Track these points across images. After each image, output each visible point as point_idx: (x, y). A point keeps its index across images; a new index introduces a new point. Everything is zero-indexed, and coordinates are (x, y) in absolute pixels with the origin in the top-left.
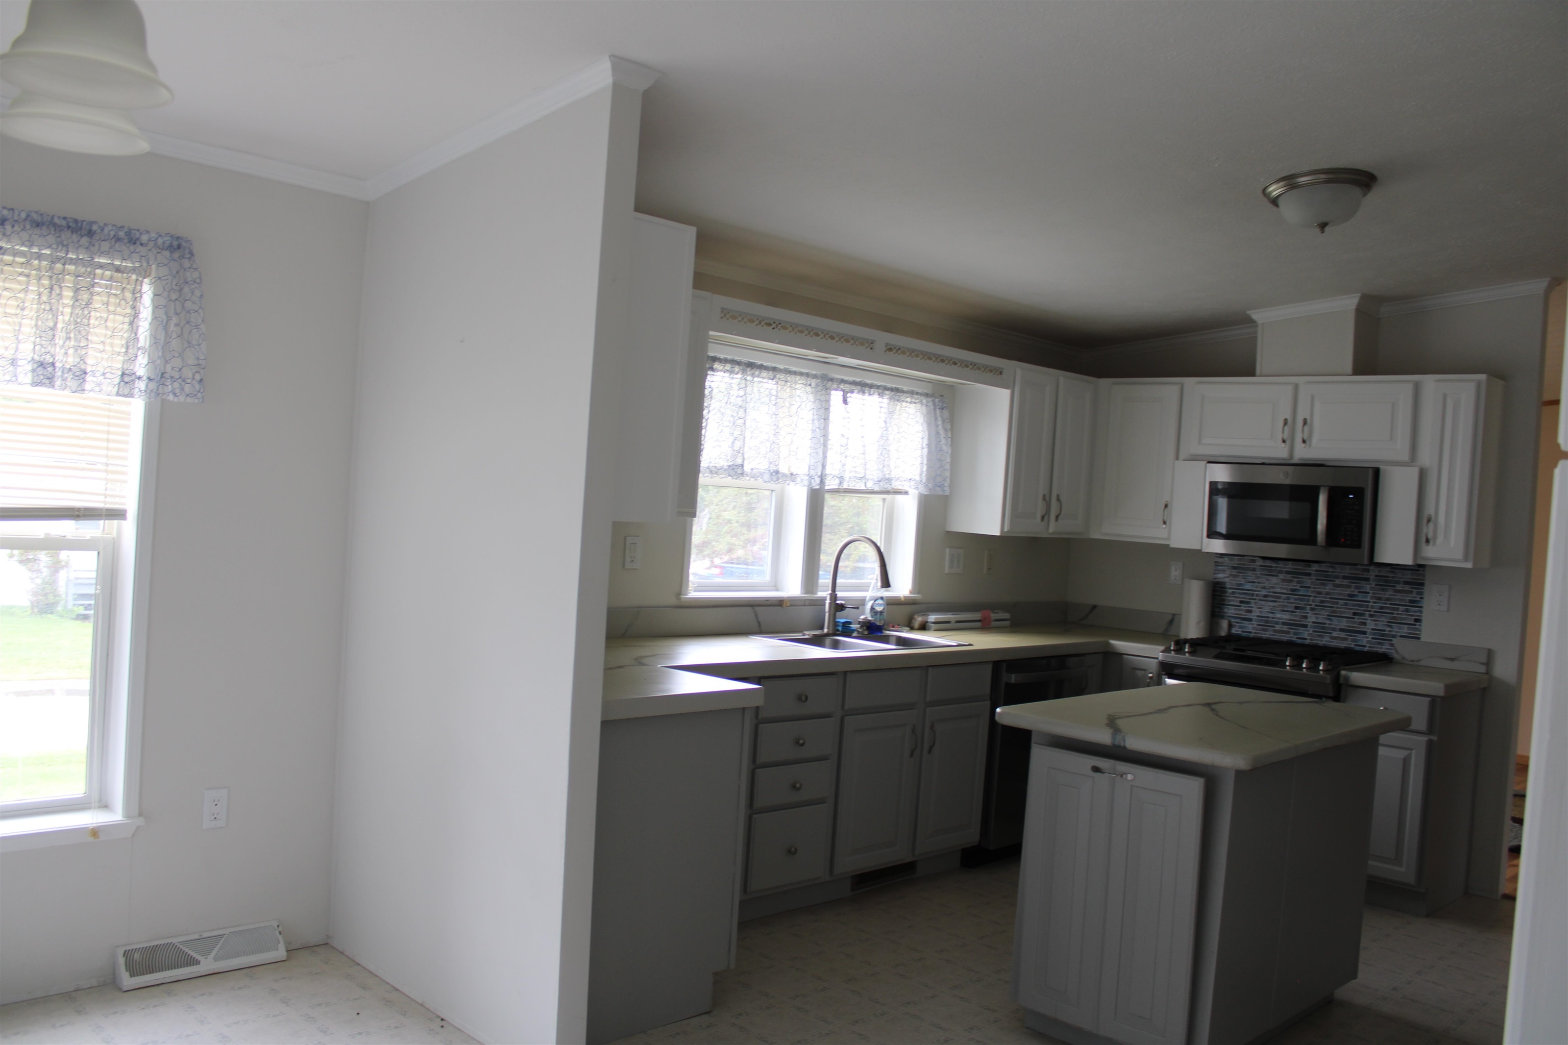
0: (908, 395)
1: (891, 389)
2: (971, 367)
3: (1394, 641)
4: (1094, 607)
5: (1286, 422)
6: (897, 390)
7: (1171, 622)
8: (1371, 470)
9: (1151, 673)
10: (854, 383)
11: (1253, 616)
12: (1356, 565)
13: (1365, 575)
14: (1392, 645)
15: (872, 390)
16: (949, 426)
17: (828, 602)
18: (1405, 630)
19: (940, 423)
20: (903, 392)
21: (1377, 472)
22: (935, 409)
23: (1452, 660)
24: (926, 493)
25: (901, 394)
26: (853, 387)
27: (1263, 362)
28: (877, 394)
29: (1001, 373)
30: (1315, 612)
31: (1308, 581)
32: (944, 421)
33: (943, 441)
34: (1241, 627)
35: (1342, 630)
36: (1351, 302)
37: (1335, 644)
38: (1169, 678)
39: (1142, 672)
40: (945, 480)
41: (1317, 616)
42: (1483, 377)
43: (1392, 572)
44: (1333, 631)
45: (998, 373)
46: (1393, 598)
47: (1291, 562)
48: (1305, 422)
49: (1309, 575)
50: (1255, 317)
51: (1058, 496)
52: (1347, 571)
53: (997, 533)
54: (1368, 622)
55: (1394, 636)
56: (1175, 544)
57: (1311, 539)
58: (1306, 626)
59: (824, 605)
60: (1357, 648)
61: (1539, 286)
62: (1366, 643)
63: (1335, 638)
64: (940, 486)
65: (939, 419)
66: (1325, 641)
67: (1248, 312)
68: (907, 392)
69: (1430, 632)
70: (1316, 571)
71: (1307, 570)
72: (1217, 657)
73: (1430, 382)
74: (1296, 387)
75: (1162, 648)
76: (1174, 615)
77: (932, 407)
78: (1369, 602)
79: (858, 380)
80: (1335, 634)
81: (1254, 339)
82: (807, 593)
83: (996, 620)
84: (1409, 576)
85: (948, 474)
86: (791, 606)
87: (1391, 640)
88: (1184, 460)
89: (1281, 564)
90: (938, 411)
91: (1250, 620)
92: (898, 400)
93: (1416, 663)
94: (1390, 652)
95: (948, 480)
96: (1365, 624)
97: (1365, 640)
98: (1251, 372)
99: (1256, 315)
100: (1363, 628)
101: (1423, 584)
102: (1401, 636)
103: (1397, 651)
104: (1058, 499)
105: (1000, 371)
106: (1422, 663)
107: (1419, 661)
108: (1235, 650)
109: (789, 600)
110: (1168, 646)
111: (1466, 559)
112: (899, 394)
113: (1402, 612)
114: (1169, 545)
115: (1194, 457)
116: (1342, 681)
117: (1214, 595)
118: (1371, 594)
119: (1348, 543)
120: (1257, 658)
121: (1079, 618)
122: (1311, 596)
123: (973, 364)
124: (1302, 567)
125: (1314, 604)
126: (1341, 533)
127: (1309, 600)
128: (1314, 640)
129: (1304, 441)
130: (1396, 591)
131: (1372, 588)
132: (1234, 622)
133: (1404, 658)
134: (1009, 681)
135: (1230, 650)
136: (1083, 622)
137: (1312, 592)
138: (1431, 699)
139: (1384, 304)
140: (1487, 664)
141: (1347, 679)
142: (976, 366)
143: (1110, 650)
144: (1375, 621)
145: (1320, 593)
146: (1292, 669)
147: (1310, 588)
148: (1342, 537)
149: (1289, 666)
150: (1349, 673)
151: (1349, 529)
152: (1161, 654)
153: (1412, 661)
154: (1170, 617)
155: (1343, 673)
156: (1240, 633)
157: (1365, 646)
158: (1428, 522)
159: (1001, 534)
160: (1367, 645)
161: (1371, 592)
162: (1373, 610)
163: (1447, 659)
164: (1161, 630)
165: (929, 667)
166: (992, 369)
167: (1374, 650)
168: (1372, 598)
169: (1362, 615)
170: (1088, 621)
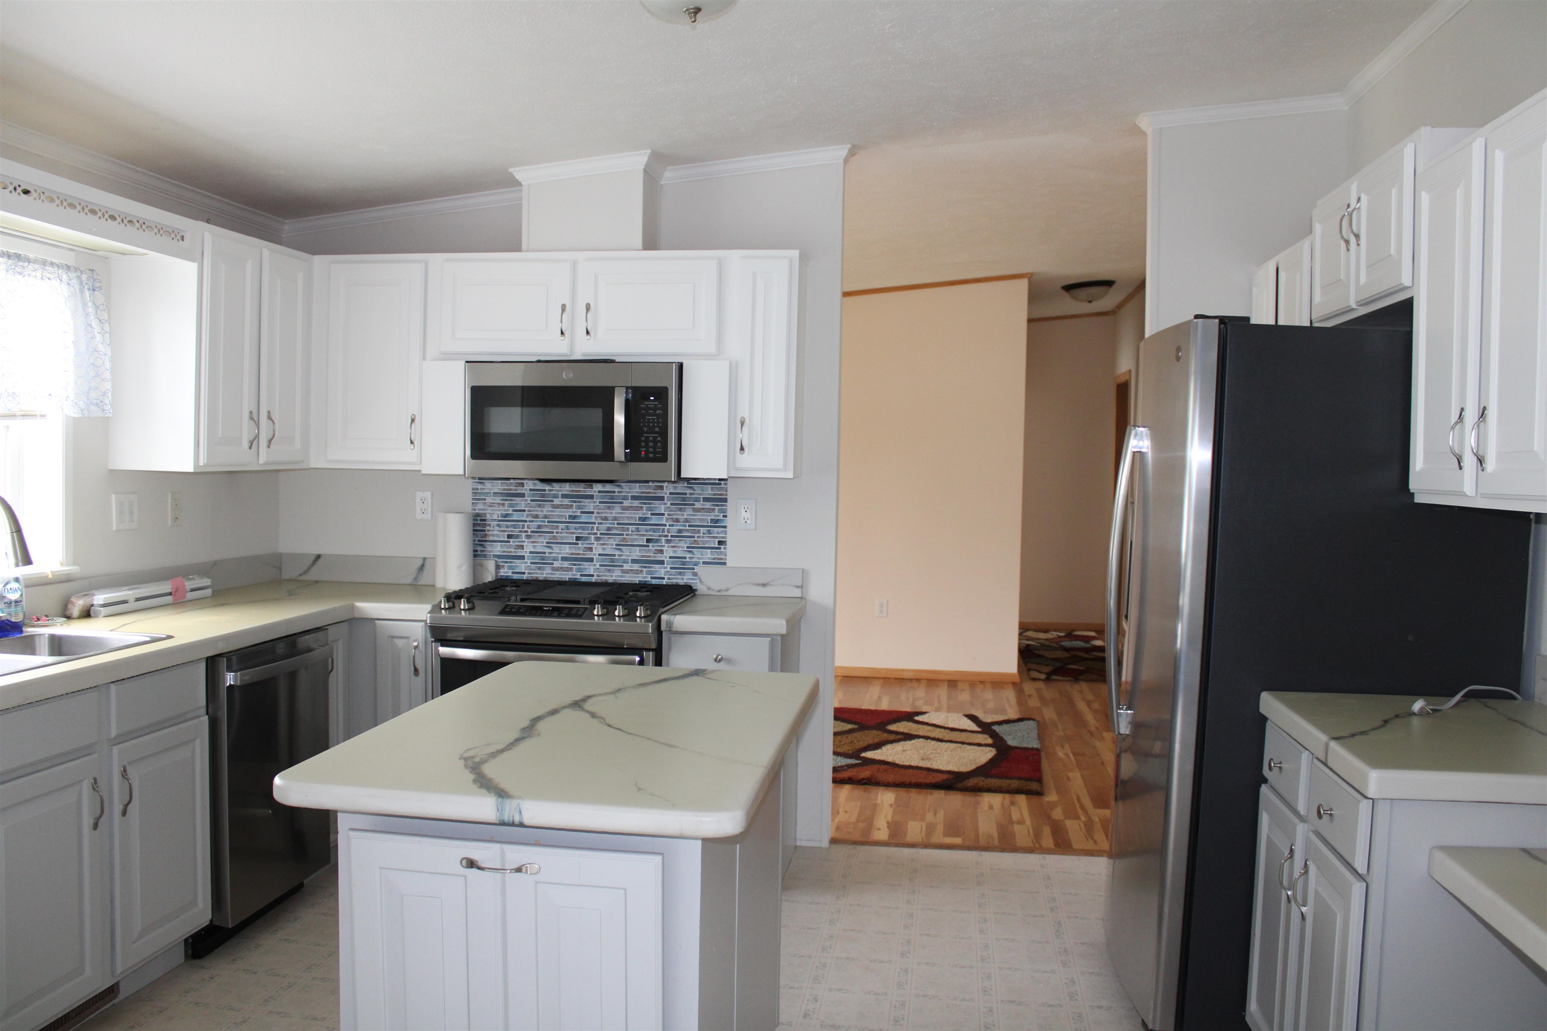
0: (36, 266)
2: (138, 225)
3: (697, 569)
4: (318, 557)
5: (564, 308)
6: (18, 257)
7: (422, 568)
8: (673, 365)
9: (415, 641)
11: (525, 552)
13: (659, 493)
14: (695, 574)
16: (106, 317)
18: (708, 555)
19: (91, 310)
20: (28, 260)
21: (681, 366)
22: (82, 291)
23: (764, 585)
24: (76, 416)
25: (26, 264)
27: (530, 233)
29: (183, 238)
30: (601, 542)
31: (590, 505)
32: (97, 308)
33: (99, 338)
34: (510, 568)
35: (634, 561)
36: (638, 160)
38: (442, 646)
39: (405, 641)
40: (104, 394)
41: (604, 546)
42: (795, 253)
43: (690, 487)
44: (624, 563)
45: (178, 237)
46: (694, 519)
47: (568, 484)
48: (588, 307)
49: (591, 497)
50: (518, 176)
51: (269, 412)
52: (637, 489)
53: (191, 469)
54: (665, 549)
55: (696, 564)
56: (430, 467)
57: (607, 454)
58: (591, 560)
60: (654, 582)
61: (841, 151)
62: (665, 575)
63: (627, 572)
64: (97, 405)
65: (90, 304)
66: (615, 576)
67: (510, 170)
68: (35, 261)
69: (734, 555)
70: (599, 492)
71: (589, 492)
72: (503, 612)
73: (734, 257)
74: (575, 264)
75: (428, 607)
76: (424, 559)
77: (77, 286)
78: (665, 525)
80: (627, 567)
81: (520, 206)
83: (192, 590)
84: (709, 492)
85: (108, 386)
87: (693, 569)
88: (432, 360)
89: (556, 486)
90: (87, 293)
91: (523, 558)
92: (20, 273)
93: (724, 593)
94: (693, 583)
95: (110, 395)
96: (661, 552)
97: (663, 571)
98: (516, 247)
99: (519, 174)
100: (659, 557)
101: (725, 500)
102: (704, 563)
103: (701, 581)
104: (269, 418)
105: (182, 234)
106: (729, 593)
107: (727, 590)
108: (523, 600)
110: (437, 602)
111: (785, 468)
112: (21, 263)
113: (703, 534)
114: (420, 471)
115: (447, 357)
116: (663, 627)
117: (474, 530)
118: (666, 516)
119: (651, 455)
120: (555, 609)
121: (300, 575)
122: (594, 523)
123: (141, 222)
124: (581, 488)
125: (599, 532)
126: (643, 444)
127: (593, 528)
128: (602, 576)
129: (588, 332)
130: (695, 510)
131: (667, 509)
132: (503, 562)
133: (709, 589)
134: (232, 683)
135: (516, 601)
136: (304, 578)
137: (596, 518)
138: (772, 639)
139: (669, 168)
140: (801, 587)
141: (670, 624)
142: (146, 224)
143: (357, 615)
144: (674, 547)
145: (606, 519)
146: (603, 620)
147: (593, 513)
148: (644, 449)
149: (598, 615)
150: (672, 618)
151: (651, 438)
152: (428, 615)
153: (719, 591)
154: (420, 562)
155: (664, 617)
156: (510, 574)
157: (663, 578)
158: (742, 424)
159: (194, 470)
160: (666, 577)
161: (666, 513)
162: (670, 535)
163: (758, 585)
164: (409, 580)
165: (111, 684)
166: (168, 232)
167: (674, 581)
168: (667, 520)
169: (657, 541)
170: (311, 576)
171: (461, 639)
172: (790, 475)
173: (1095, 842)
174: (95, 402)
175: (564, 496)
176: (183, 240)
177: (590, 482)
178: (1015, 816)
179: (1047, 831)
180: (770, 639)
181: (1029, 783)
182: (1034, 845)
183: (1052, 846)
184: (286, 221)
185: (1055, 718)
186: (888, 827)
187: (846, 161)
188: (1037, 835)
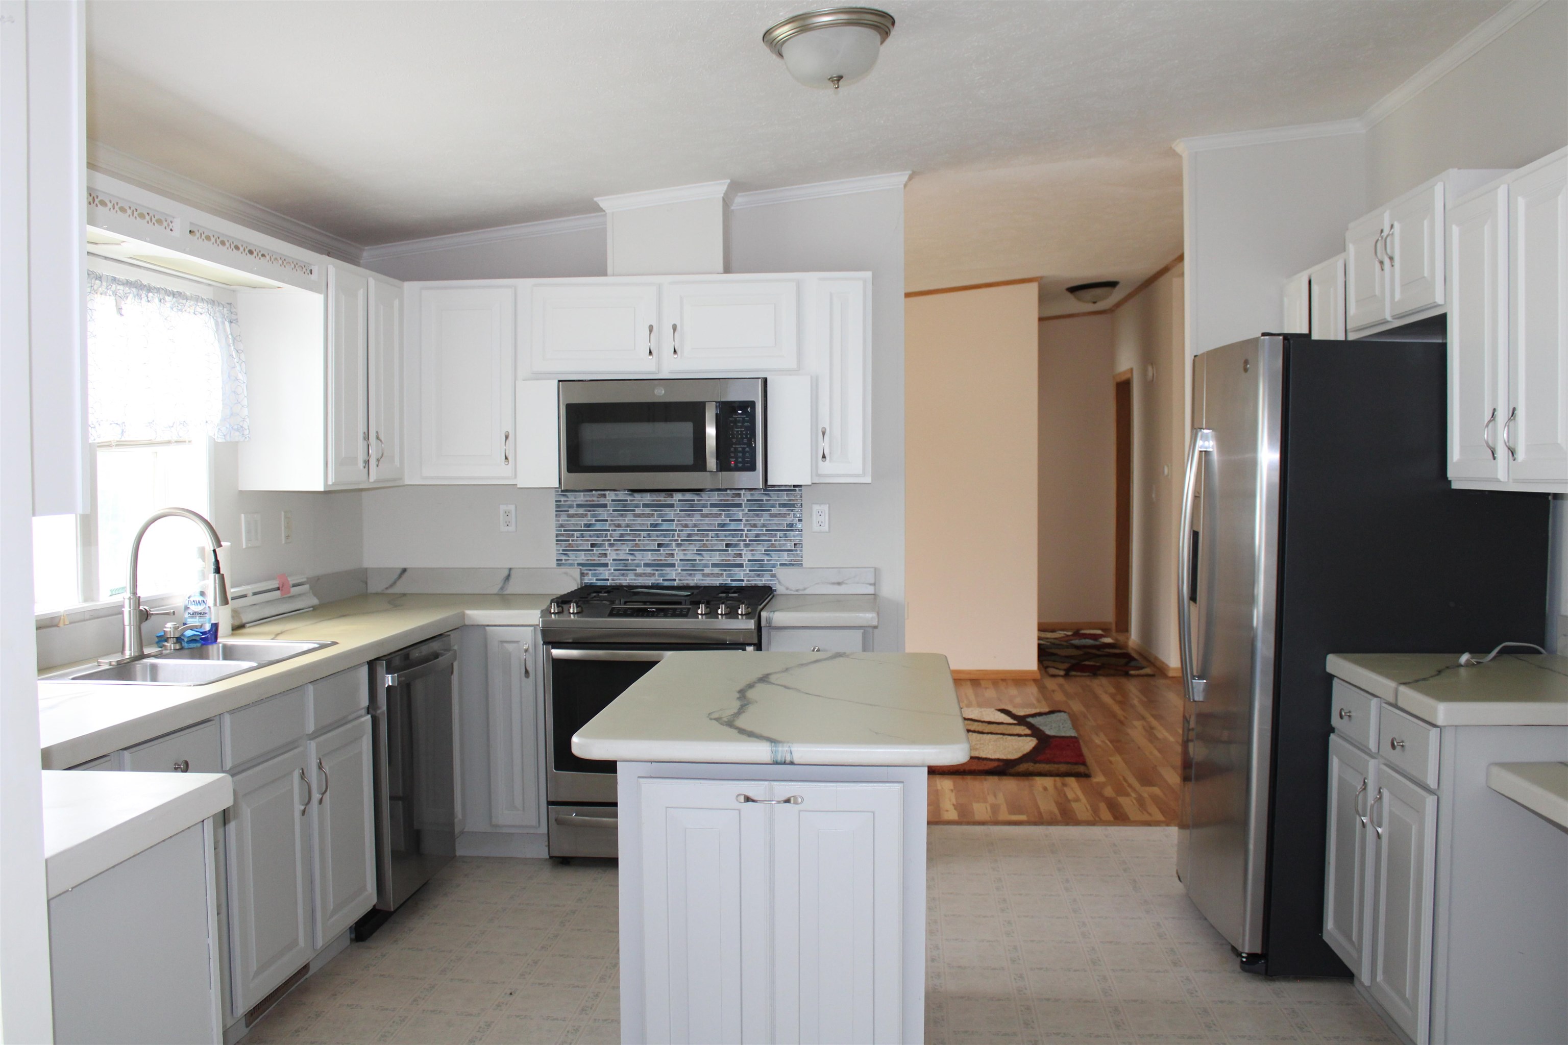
1: (173, 294)
2: (281, 262)
3: (774, 571)
4: (404, 570)
5: (651, 329)
7: (508, 577)
8: (760, 380)
9: (525, 645)
10: (128, 283)
11: (609, 560)
12: (726, 490)
13: (737, 500)
14: (774, 576)
15: (150, 295)
16: (241, 347)
17: (126, 610)
18: (785, 557)
19: (231, 341)
20: (185, 297)
21: (765, 381)
22: (223, 324)
23: (839, 584)
24: (222, 440)
26: (127, 290)
27: (616, 258)
28: (157, 300)
30: (682, 548)
31: (670, 513)
32: (235, 339)
33: (237, 367)
34: (594, 575)
35: (714, 565)
36: (719, 188)
37: (708, 582)
38: (553, 648)
39: (514, 645)
40: (244, 420)
41: (684, 552)
42: (868, 275)
43: (766, 494)
44: (705, 567)
45: (309, 271)
46: (771, 524)
47: (649, 494)
48: (675, 328)
49: (672, 506)
50: (602, 205)
51: (376, 431)
52: (715, 497)
53: (322, 488)
54: (743, 553)
55: (774, 566)
56: (523, 482)
57: (699, 464)
58: (673, 565)
59: (122, 613)
60: (734, 584)
61: (904, 177)
62: (744, 577)
63: (708, 575)
64: (238, 430)
65: (230, 336)
66: (697, 580)
67: (595, 199)
69: (809, 556)
70: (680, 501)
71: (669, 501)
72: (611, 615)
73: (811, 279)
74: (660, 287)
75: (536, 612)
76: (510, 569)
77: (220, 319)
78: (743, 530)
79: (133, 279)
80: (707, 571)
81: (604, 230)
82: (86, 600)
84: (784, 497)
85: (246, 412)
86: (71, 623)
87: (771, 571)
88: (523, 380)
90: (227, 323)
91: (606, 565)
92: (180, 310)
93: (801, 592)
94: (772, 584)
95: (247, 420)
96: (740, 555)
97: (742, 573)
98: (602, 271)
99: (604, 202)
100: (738, 561)
101: (800, 505)
102: (782, 565)
103: (779, 582)
104: (378, 438)
105: (310, 269)
106: (807, 592)
107: (805, 589)
109: (68, 615)
110: (544, 607)
111: (863, 474)
112: (181, 301)
113: (780, 537)
114: (516, 485)
115: (539, 376)
116: (763, 623)
117: (557, 541)
118: (744, 521)
119: (740, 465)
120: (659, 610)
121: (387, 588)
122: (676, 531)
123: (283, 259)
124: (661, 498)
125: (680, 539)
126: (732, 455)
127: (674, 535)
128: (684, 580)
129: (675, 351)
130: (772, 516)
131: (744, 515)
132: (587, 569)
133: (787, 589)
134: (390, 684)
135: (620, 604)
136: (390, 591)
137: (677, 525)
138: (865, 630)
139: (739, 194)
140: (874, 584)
141: (769, 621)
142: (287, 261)
143: (467, 623)
144: (752, 550)
145: (686, 526)
146: (706, 618)
147: (673, 521)
148: (734, 460)
149: (701, 614)
150: (771, 615)
151: (741, 449)
152: (541, 619)
153: (797, 591)
154: (506, 572)
155: (764, 614)
156: (595, 581)
157: (743, 580)
158: (824, 434)
159: (324, 488)
160: (745, 579)
161: (744, 519)
162: (748, 539)
163: (834, 584)
164: (495, 590)
165: (309, 684)
166: (301, 267)
167: (753, 583)
168: (745, 525)
169: (736, 545)
170: (398, 589)
171: (570, 641)
172: (868, 480)
173: (1150, 814)
174: (236, 427)
175: (645, 506)
176: (311, 273)
177: (670, 491)
178: (1070, 795)
179: (1103, 806)
180: (862, 631)
181: (1076, 767)
182: (1095, 819)
183: (1112, 819)
184: (366, 248)
185: (1083, 709)
186: (955, 809)
187: (905, 186)
188: (1095, 811)
